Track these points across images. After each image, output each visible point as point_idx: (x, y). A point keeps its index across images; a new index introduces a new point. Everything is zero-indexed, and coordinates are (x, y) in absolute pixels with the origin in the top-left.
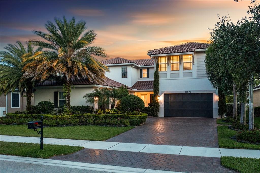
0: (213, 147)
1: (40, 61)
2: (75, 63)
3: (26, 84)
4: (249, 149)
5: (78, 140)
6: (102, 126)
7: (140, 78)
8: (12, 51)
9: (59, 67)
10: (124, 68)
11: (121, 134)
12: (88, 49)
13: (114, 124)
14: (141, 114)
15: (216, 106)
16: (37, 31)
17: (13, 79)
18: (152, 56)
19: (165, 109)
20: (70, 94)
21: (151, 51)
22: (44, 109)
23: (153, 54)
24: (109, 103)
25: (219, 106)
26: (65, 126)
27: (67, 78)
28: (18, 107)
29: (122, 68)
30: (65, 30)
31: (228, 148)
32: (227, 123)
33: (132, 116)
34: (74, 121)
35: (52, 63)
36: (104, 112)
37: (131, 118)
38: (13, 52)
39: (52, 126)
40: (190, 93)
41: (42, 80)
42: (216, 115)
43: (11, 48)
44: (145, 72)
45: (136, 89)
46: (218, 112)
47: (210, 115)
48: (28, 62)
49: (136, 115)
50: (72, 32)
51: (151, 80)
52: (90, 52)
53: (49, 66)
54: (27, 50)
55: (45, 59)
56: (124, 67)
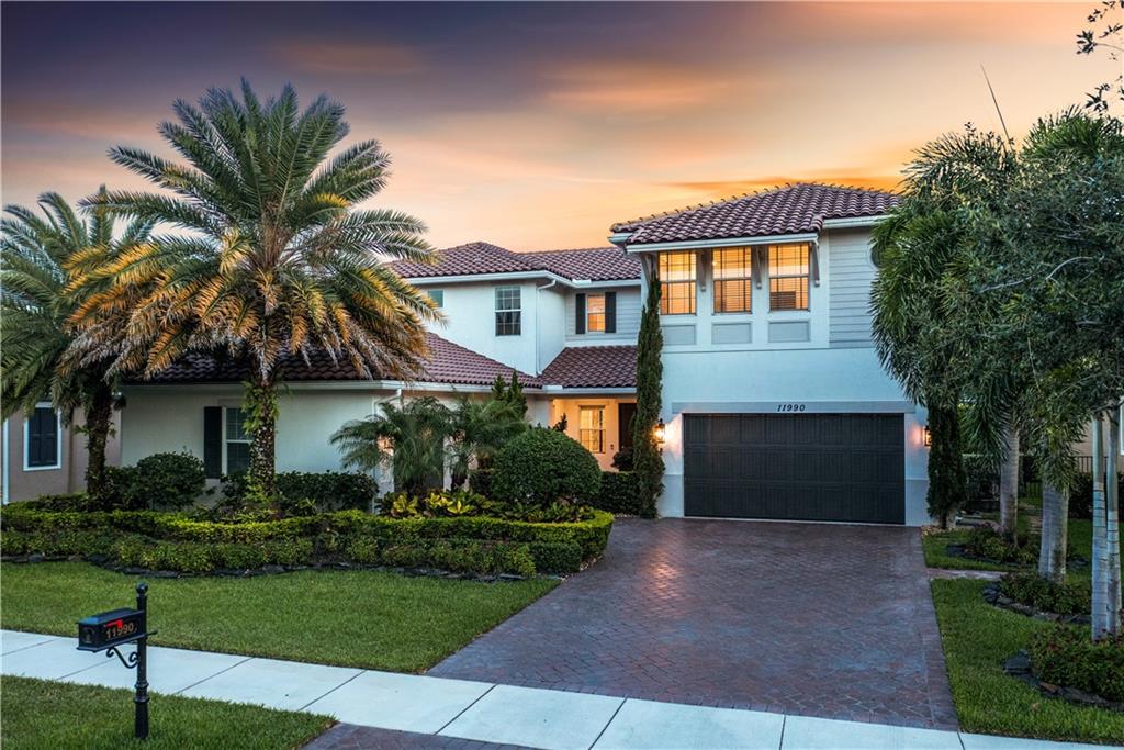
0: (931, 726)
1: (146, 287)
2: (296, 295)
3: (81, 386)
4: (1105, 744)
5: (305, 662)
6: (414, 575)
7: (574, 333)
8: (24, 237)
9: (224, 315)
10: (508, 294)
11: (499, 628)
12: (350, 223)
13: (463, 568)
14: (583, 519)
15: (916, 471)
16: (129, 154)
17: (28, 363)
18: (631, 249)
19: (687, 483)
20: (272, 425)
21: (627, 227)
22: (162, 488)
23: (637, 242)
24: (441, 468)
25: (931, 475)
26: (250, 576)
27: (258, 363)
28: (55, 464)
29: (500, 294)
30: (251, 147)
31: (1003, 735)
32: (974, 564)
33: (545, 530)
34: (289, 550)
35: (194, 295)
36: (421, 507)
37: (541, 539)
38: (31, 242)
39: (196, 573)
40: (798, 411)
41: (151, 373)
42: (917, 513)
43: (20, 222)
44: (596, 307)
45: (560, 387)
46: (928, 500)
47: (890, 510)
48: (92, 288)
49: (561, 525)
50: (283, 156)
51: (623, 343)
52: (362, 236)
53: (183, 311)
54: (89, 232)
55: (163, 278)
56: (504, 289)
